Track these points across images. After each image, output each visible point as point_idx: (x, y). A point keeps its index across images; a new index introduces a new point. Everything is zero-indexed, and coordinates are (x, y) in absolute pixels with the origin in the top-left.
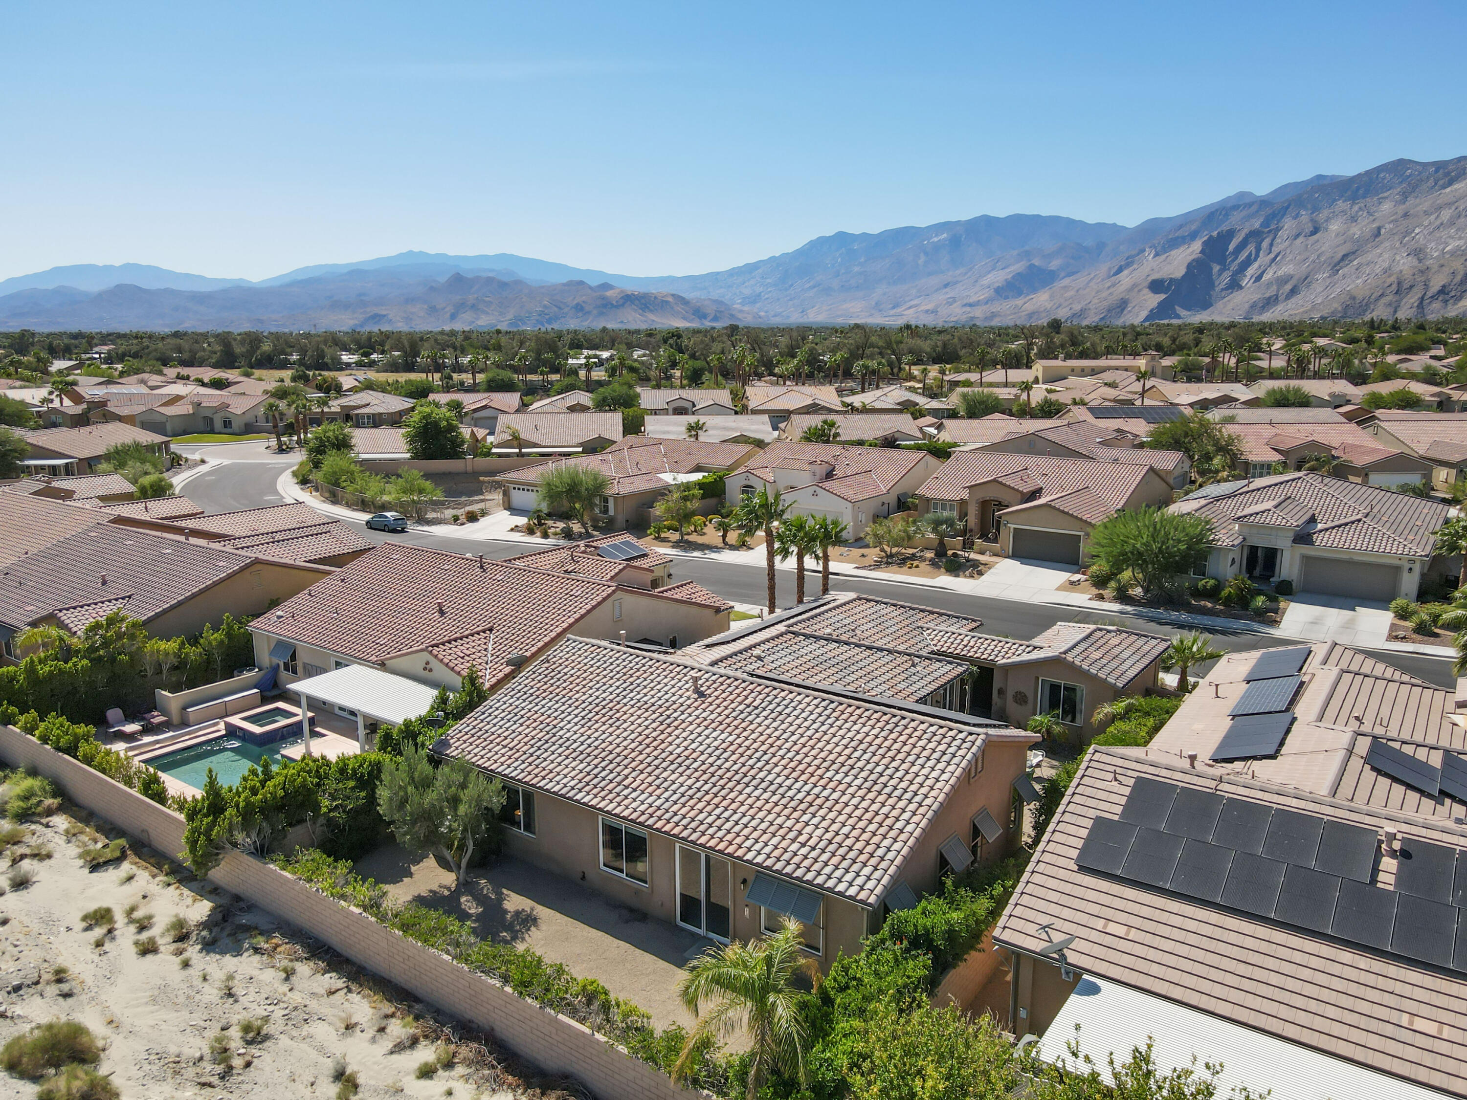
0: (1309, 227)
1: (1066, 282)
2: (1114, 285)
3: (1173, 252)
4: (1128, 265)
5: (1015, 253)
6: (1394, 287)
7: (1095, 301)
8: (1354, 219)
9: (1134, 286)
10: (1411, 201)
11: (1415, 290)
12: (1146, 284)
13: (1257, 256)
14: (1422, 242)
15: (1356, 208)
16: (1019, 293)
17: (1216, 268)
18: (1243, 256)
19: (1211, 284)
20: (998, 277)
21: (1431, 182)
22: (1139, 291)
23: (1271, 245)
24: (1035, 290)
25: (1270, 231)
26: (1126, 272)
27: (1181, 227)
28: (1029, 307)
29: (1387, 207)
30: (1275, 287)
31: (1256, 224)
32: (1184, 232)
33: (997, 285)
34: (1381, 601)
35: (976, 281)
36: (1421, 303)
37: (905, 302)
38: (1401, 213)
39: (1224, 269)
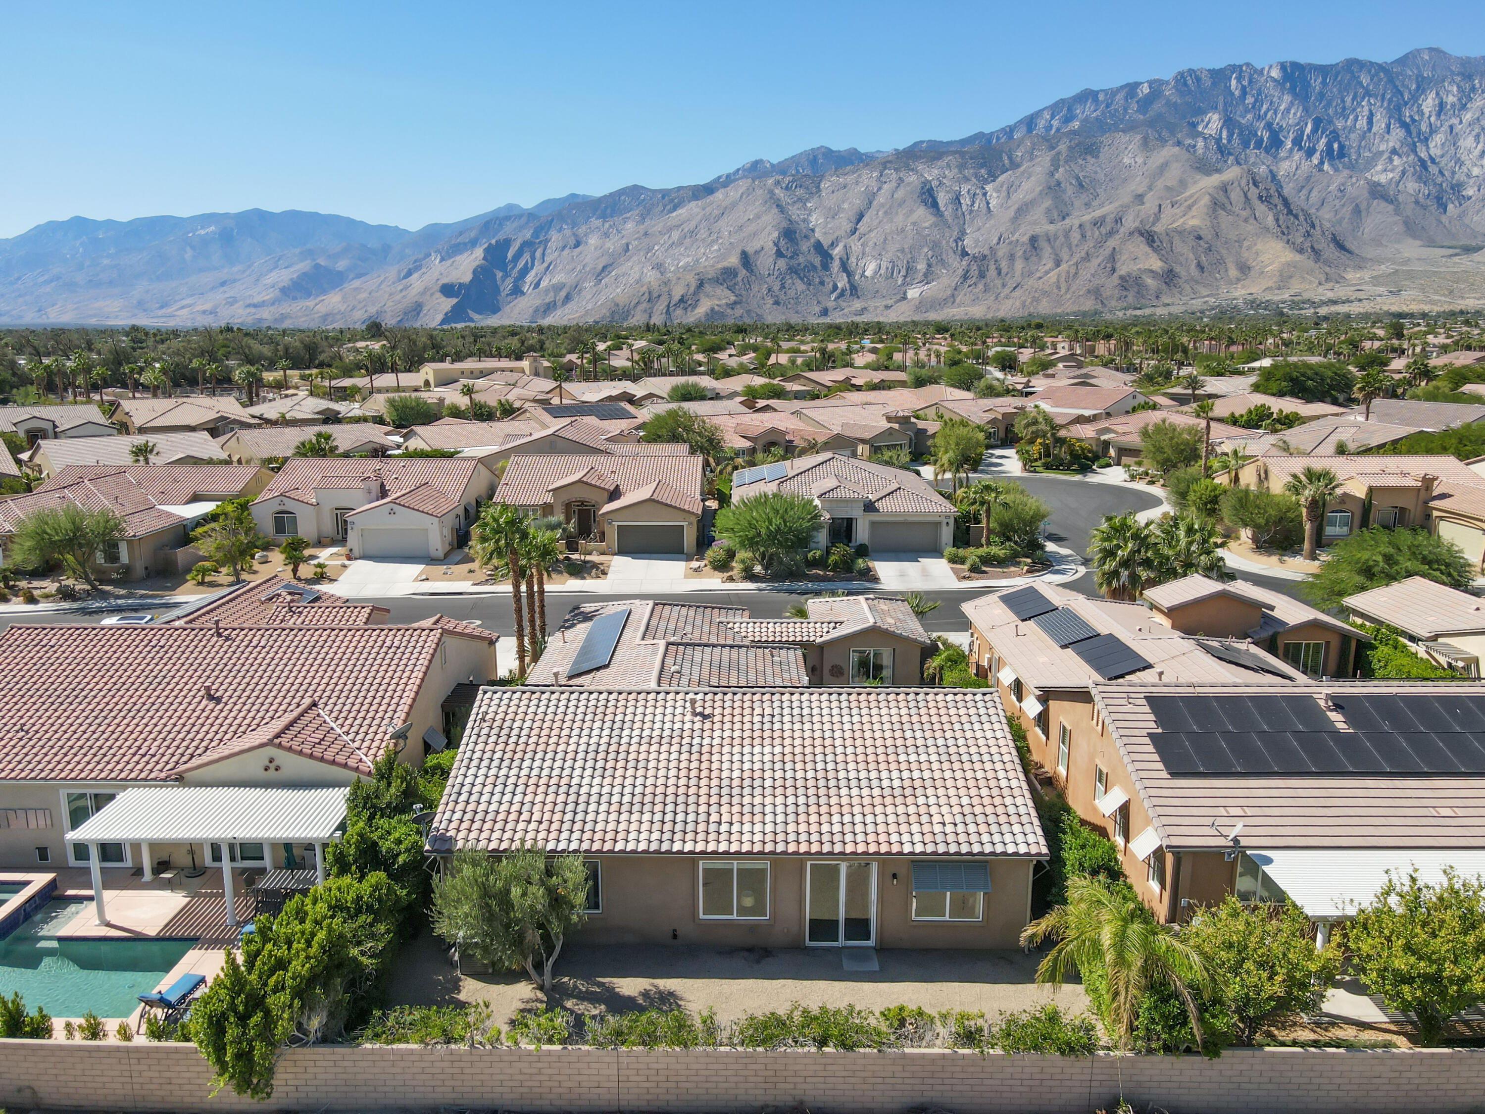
0: (572, 241)
1: (356, 283)
2: (406, 288)
3: (458, 258)
4: (417, 268)
5: (297, 251)
6: (647, 295)
7: (390, 304)
8: (606, 235)
9: (426, 289)
10: (648, 222)
11: (662, 298)
12: (438, 288)
13: (533, 265)
14: (661, 258)
15: (607, 225)
16: (308, 295)
17: (499, 275)
18: (521, 264)
19: (496, 290)
20: (283, 276)
21: (660, 208)
22: (432, 295)
23: (543, 254)
24: (324, 292)
25: (540, 242)
26: (415, 276)
27: (461, 233)
28: (322, 309)
29: (630, 225)
30: (552, 294)
31: (528, 234)
32: (465, 238)
33: (281, 285)
34: (935, 551)
35: (258, 280)
36: (668, 310)
37: (176, 301)
38: (642, 232)
39: (506, 275)
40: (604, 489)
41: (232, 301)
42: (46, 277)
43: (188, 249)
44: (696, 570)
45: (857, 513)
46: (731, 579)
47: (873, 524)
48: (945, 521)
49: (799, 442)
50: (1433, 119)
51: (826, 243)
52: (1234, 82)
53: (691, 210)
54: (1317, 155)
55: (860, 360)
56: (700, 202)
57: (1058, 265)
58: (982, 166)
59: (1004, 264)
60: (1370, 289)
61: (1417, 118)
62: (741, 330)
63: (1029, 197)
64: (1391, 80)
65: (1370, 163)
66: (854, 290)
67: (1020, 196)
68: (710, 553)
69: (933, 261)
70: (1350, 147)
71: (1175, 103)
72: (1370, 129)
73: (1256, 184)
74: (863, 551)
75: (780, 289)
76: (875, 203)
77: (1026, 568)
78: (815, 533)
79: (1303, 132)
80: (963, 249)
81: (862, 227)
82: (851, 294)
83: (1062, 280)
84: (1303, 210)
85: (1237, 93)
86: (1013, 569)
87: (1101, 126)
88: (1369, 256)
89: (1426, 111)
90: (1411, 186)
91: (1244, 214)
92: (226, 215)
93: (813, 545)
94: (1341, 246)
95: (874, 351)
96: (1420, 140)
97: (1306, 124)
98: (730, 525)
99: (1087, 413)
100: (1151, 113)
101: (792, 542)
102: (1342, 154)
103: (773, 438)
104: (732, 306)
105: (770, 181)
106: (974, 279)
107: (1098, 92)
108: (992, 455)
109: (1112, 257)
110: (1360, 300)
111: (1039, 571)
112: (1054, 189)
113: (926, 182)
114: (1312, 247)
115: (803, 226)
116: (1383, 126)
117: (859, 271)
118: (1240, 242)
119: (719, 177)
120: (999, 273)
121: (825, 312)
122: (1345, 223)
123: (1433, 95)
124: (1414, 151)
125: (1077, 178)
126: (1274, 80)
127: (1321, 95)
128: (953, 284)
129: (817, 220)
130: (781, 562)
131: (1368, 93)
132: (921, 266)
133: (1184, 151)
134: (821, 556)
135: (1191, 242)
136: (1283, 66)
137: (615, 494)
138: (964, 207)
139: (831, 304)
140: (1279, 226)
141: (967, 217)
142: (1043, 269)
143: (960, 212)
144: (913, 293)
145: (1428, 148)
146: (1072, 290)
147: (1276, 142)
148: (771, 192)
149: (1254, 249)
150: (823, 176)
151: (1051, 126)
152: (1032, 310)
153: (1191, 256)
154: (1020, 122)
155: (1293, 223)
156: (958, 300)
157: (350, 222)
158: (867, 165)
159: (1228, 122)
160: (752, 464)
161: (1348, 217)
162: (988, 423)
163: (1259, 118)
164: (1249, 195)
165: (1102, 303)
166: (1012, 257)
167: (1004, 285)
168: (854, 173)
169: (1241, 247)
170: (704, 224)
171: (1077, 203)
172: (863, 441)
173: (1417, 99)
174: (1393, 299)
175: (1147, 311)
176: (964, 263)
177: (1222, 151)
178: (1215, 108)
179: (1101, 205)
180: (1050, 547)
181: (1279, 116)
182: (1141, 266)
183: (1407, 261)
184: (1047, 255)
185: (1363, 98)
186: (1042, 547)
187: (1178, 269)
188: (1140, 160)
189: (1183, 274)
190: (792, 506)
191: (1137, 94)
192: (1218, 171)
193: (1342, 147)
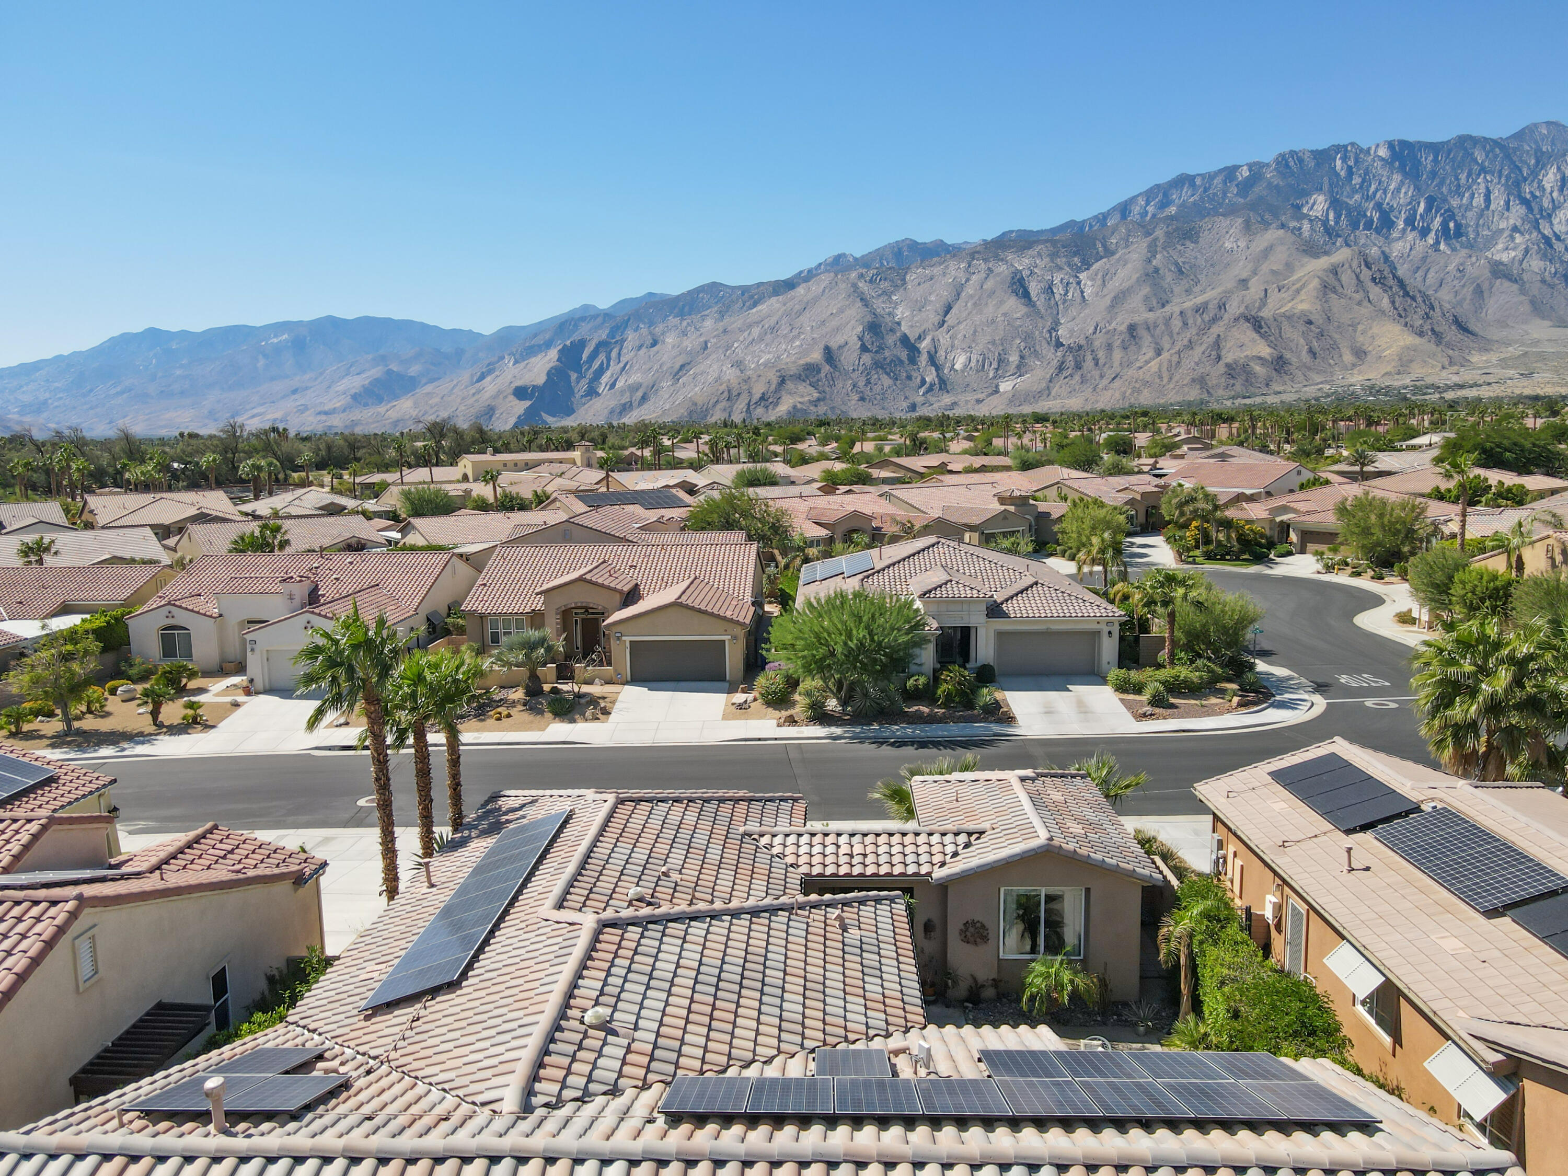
0: (649, 341)
1: (429, 388)
2: (479, 391)
3: (533, 360)
4: (490, 372)
5: (370, 357)
6: (726, 394)
7: (462, 408)
8: (685, 333)
9: (499, 392)
10: (727, 319)
11: (742, 397)
12: (511, 390)
13: (608, 365)
14: (741, 355)
15: (685, 323)
16: (380, 400)
17: (574, 376)
18: (596, 365)
19: (570, 391)
20: (355, 383)
21: (740, 303)
22: (506, 397)
23: (619, 354)
24: (396, 397)
25: (616, 342)
26: (489, 379)
27: (535, 335)
28: (393, 415)
29: (708, 323)
30: (628, 394)
31: (603, 335)
32: (539, 340)
33: (353, 391)
34: (1094, 676)
35: (329, 387)
36: (748, 408)
37: (247, 410)
38: (721, 329)
39: (581, 377)
40: (615, 590)
41: (304, 409)
42: (119, 389)
43: (261, 357)
44: (740, 706)
45: (977, 619)
46: (792, 721)
47: (1001, 636)
48: (1106, 629)
49: (890, 529)
50: (1555, 195)
51: (912, 337)
52: (1339, 163)
53: (773, 304)
54: (1432, 234)
55: (955, 447)
56: (781, 298)
57: (1159, 354)
58: (1075, 254)
59: (1101, 354)
60: (1500, 373)
61: (1538, 194)
62: (822, 424)
63: (1126, 285)
64: (1508, 156)
65: (1491, 242)
66: (943, 384)
67: (1115, 285)
68: (761, 681)
69: (1026, 352)
70: (1468, 226)
71: (1277, 185)
72: (1487, 207)
73: (1368, 266)
74: (986, 675)
75: (866, 385)
76: (963, 294)
77: (1236, 699)
78: (917, 651)
79: (1415, 211)
80: (1058, 339)
81: (951, 319)
82: (940, 389)
83: (1164, 369)
84: (1420, 292)
85: (1343, 174)
86: (1214, 700)
87: (1200, 211)
88: (1495, 338)
89: (1548, 187)
90: (1536, 264)
91: (1358, 297)
92: (300, 323)
93: (913, 668)
94: (1463, 328)
95: (970, 438)
96: (1542, 217)
97: (1419, 203)
98: (789, 639)
99: (1248, 492)
100: (1251, 197)
101: (884, 666)
102: (1459, 232)
103: (854, 524)
104: (816, 403)
105: (854, 275)
106: (1070, 371)
107: (1194, 177)
108: (1132, 544)
109: (1217, 344)
110: (1489, 384)
111: (1255, 704)
112: (1152, 276)
113: (1016, 272)
114: (1433, 330)
115: (888, 319)
116: (1502, 203)
117: (948, 365)
118: (1354, 326)
119: (801, 272)
120: (1097, 364)
121: (913, 407)
122: (1466, 305)
123: (1554, 169)
124: (1536, 226)
125: (1176, 264)
126: (1383, 159)
127: (1433, 174)
128: (1048, 376)
129: (903, 313)
130: (866, 695)
131: (1483, 170)
132: (1014, 358)
133: (1289, 233)
134: (926, 685)
135: (1302, 328)
136: (1391, 145)
137: (632, 596)
138: (1057, 297)
139: (919, 399)
140: (1395, 308)
141: (1061, 307)
142: (1143, 359)
143: (1052, 302)
144: (1005, 386)
145: (1551, 224)
146: (1175, 379)
147: (1387, 223)
148: (855, 286)
149: (1370, 333)
150: (908, 268)
151: (1147, 213)
152: (1132, 400)
153: (1302, 341)
154: (1114, 209)
155: (1411, 305)
156: (1053, 393)
157: (424, 327)
158: (954, 256)
159: (1335, 203)
160: (828, 555)
161: (1469, 297)
162: (1126, 503)
163: (1368, 198)
164: (1362, 277)
165: (1208, 392)
166: (1109, 347)
167: (1102, 377)
168: (941, 264)
169: (1355, 331)
170: (785, 320)
171: (1177, 290)
172: (972, 528)
173: (1537, 175)
174: (1525, 382)
175: (1258, 400)
176: (1059, 354)
177: (1328, 231)
178: (1320, 189)
179: (1203, 292)
180: (1261, 666)
181: (1389, 195)
182: (1248, 353)
183: (1537, 342)
184: (1147, 344)
185: (1479, 175)
186: (1252, 667)
187: (1288, 355)
188: (1242, 244)
189: (1294, 360)
190: (882, 610)
191: (1236, 178)
192: (1326, 253)
193: (1458, 226)
